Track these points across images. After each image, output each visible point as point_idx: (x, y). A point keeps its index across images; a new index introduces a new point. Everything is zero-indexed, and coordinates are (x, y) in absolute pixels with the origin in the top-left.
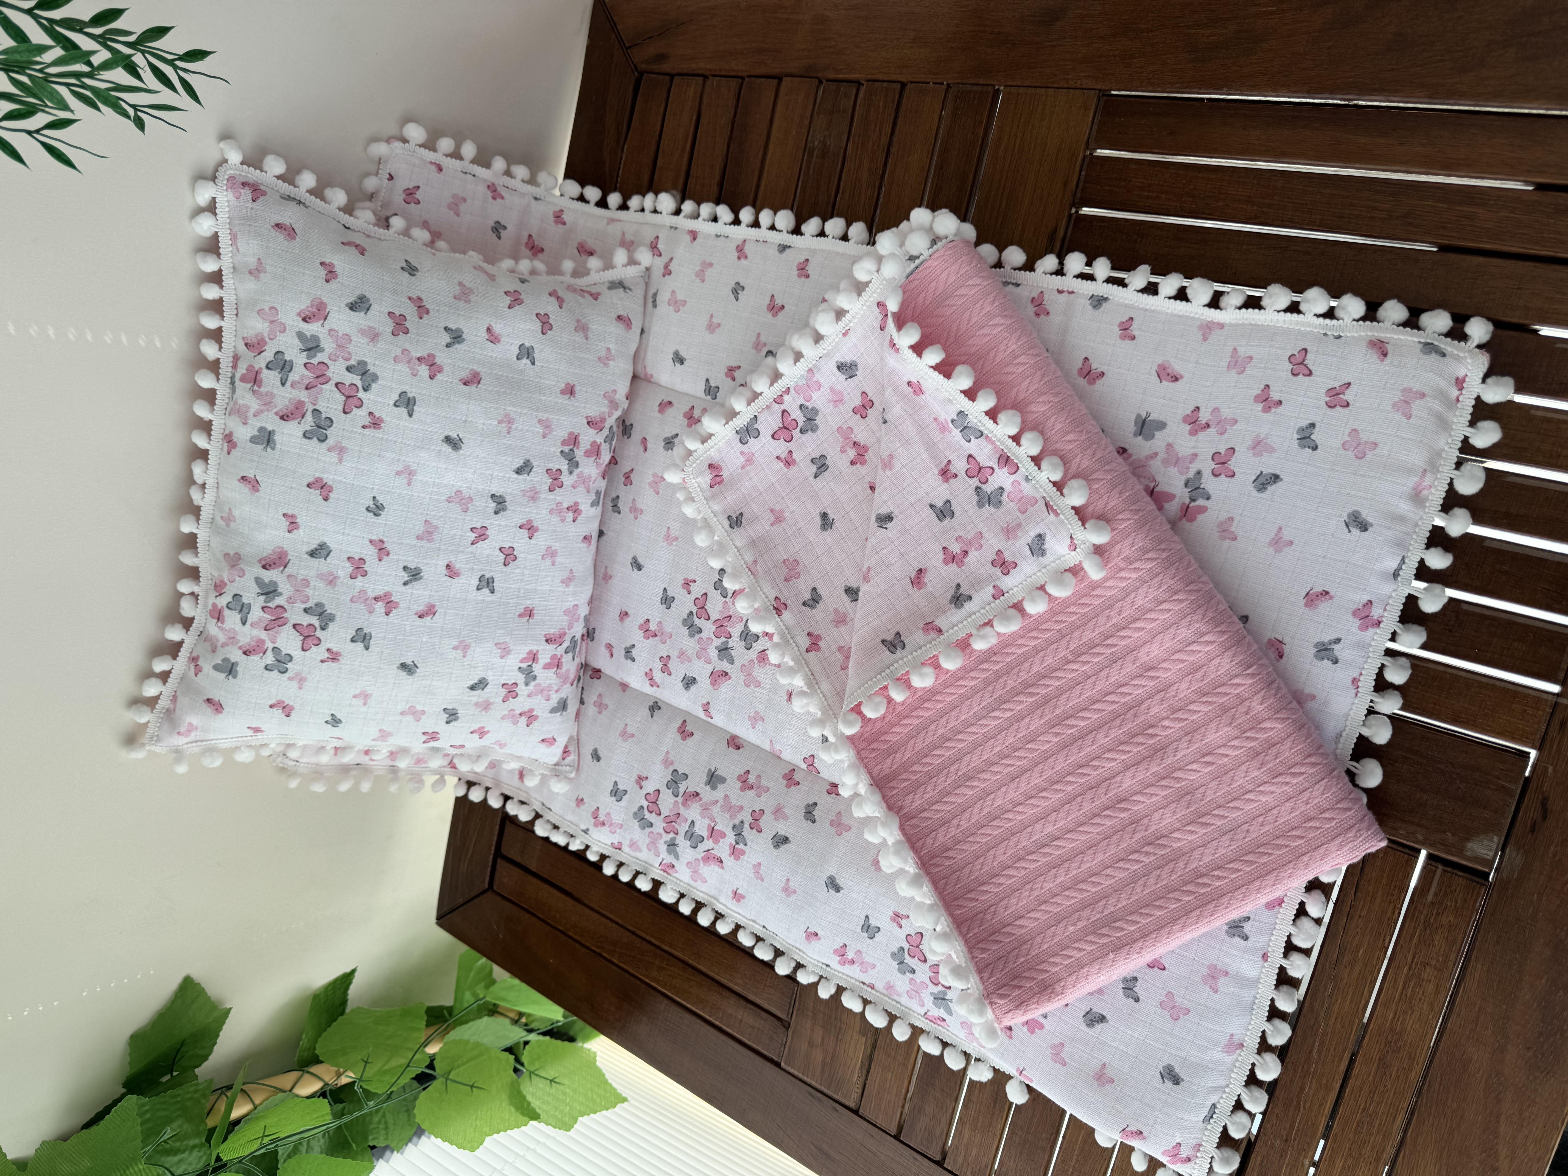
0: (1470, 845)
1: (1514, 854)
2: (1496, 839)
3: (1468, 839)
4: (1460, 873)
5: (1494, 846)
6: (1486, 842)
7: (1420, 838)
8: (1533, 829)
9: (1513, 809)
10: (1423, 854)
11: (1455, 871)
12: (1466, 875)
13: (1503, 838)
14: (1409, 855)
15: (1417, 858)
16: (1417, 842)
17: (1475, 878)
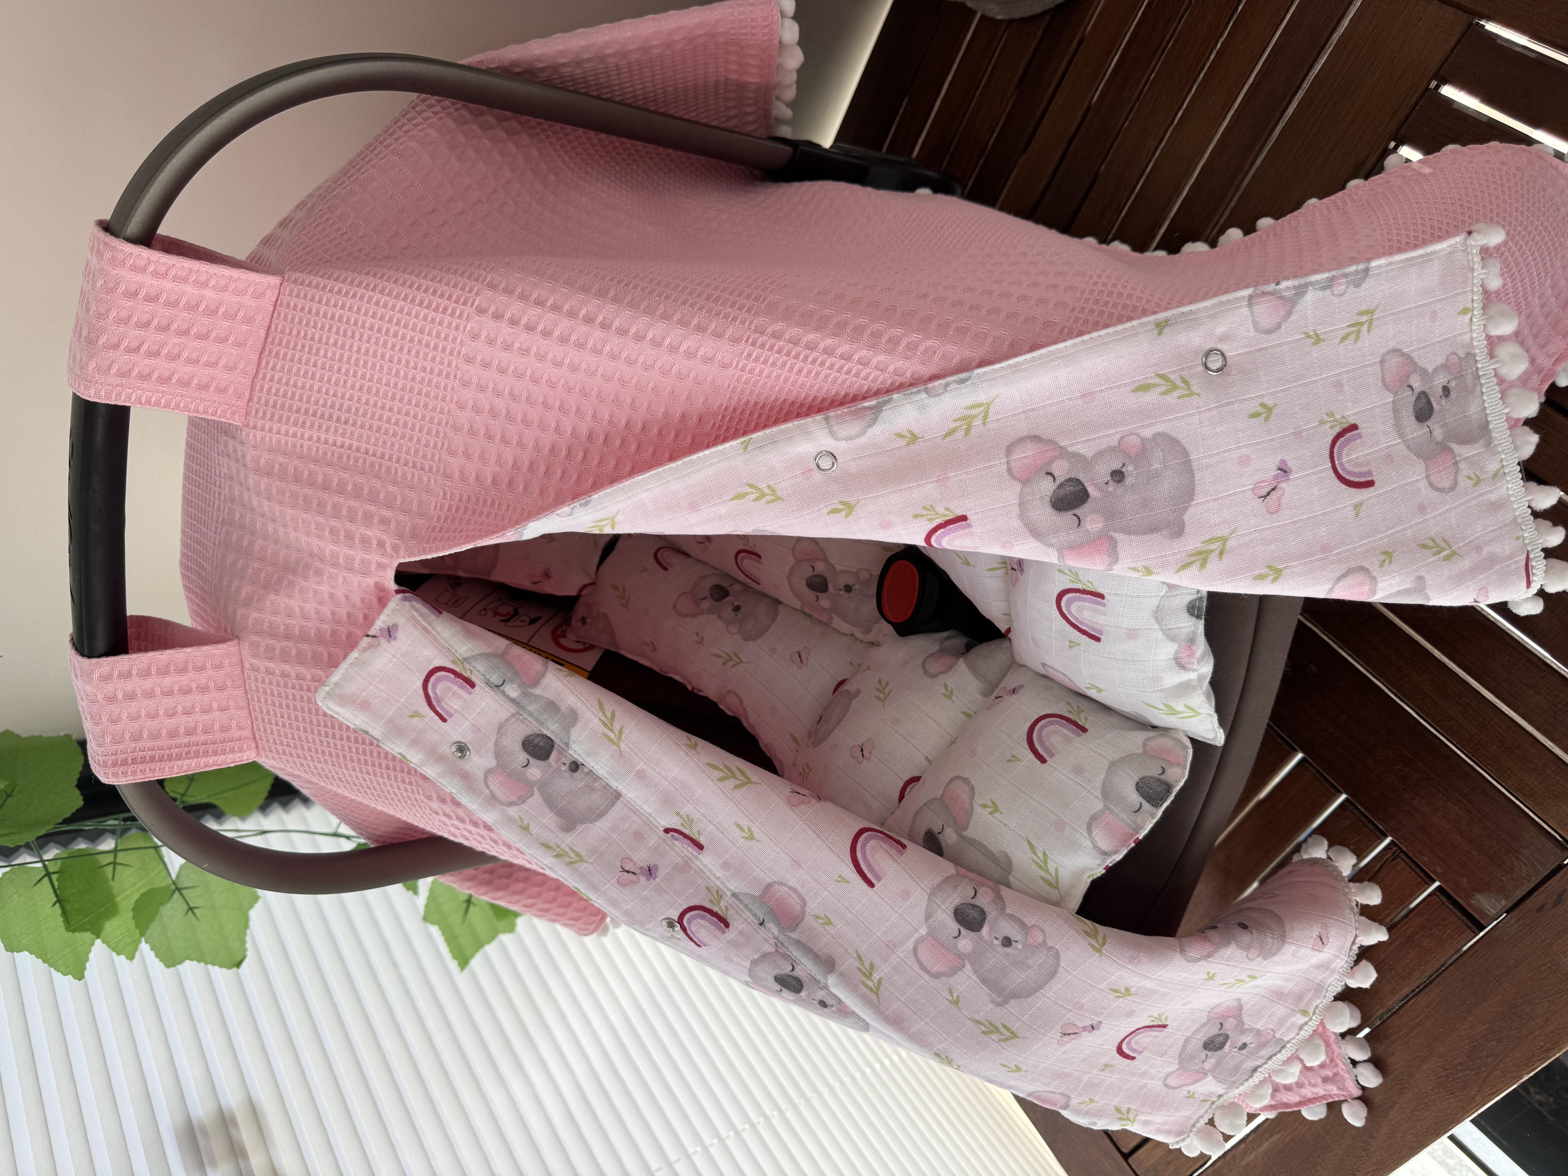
0: (1478, 896)
1: (1513, 921)
2: (1503, 902)
3: (1479, 891)
4: (1458, 914)
5: (1499, 907)
6: (1493, 900)
7: (1439, 870)
8: (1540, 909)
9: (1532, 885)
10: (1437, 884)
11: (1455, 910)
12: (1464, 918)
13: (1511, 905)
14: (1423, 880)
15: (1429, 886)
16: (1435, 873)
17: (1469, 924)
